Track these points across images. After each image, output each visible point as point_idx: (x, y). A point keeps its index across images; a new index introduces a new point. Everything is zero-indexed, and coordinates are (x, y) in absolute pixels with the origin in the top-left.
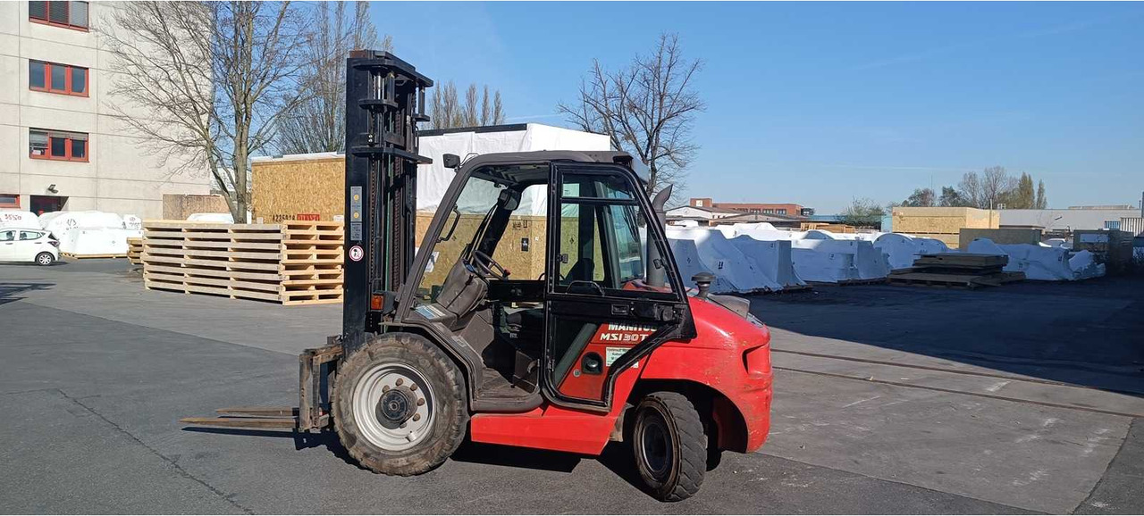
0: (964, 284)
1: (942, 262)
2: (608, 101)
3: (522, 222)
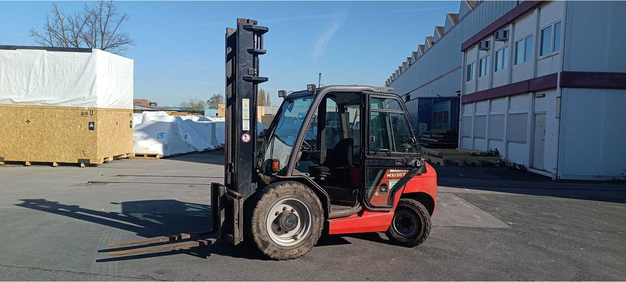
2: (65, 32)
3: (89, 112)
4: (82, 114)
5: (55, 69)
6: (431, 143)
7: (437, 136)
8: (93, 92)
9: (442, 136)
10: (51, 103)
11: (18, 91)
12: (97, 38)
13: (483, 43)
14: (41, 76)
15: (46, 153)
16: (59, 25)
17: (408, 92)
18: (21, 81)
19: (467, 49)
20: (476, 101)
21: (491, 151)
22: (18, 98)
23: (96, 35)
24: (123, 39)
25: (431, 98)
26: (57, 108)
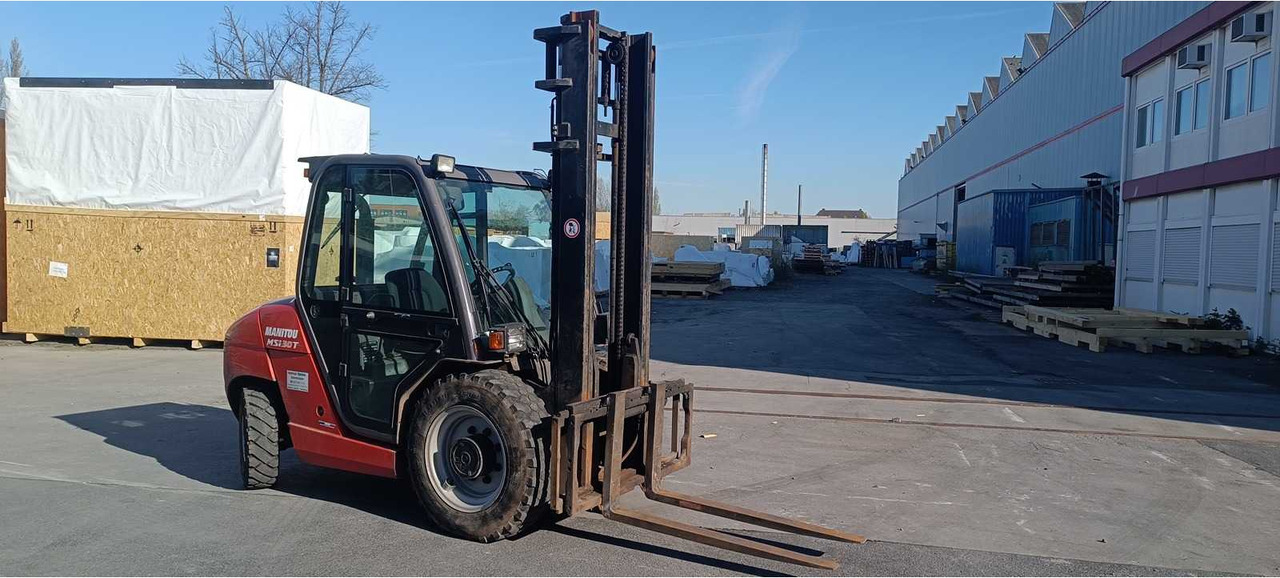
0: (700, 294)
1: (673, 271)
2: (248, 65)
3: (267, 225)
4: (252, 232)
5: (193, 129)
6: (1047, 294)
7: (1060, 278)
8: (276, 181)
9: (1073, 278)
10: (186, 205)
11: (117, 179)
12: (312, 75)
13: (1191, 49)
14: (165, 144)
15: (177, 319)
16: (237, 52)
17: (962, 180)
18: (124, 158)
19: (1136, 70)
20: (1167, 194)
21: (1217, 315)
22: (119, 197)
23: (309, 70)
24: (362, 76)
25: (1022, 193)
26: (200, 217)
